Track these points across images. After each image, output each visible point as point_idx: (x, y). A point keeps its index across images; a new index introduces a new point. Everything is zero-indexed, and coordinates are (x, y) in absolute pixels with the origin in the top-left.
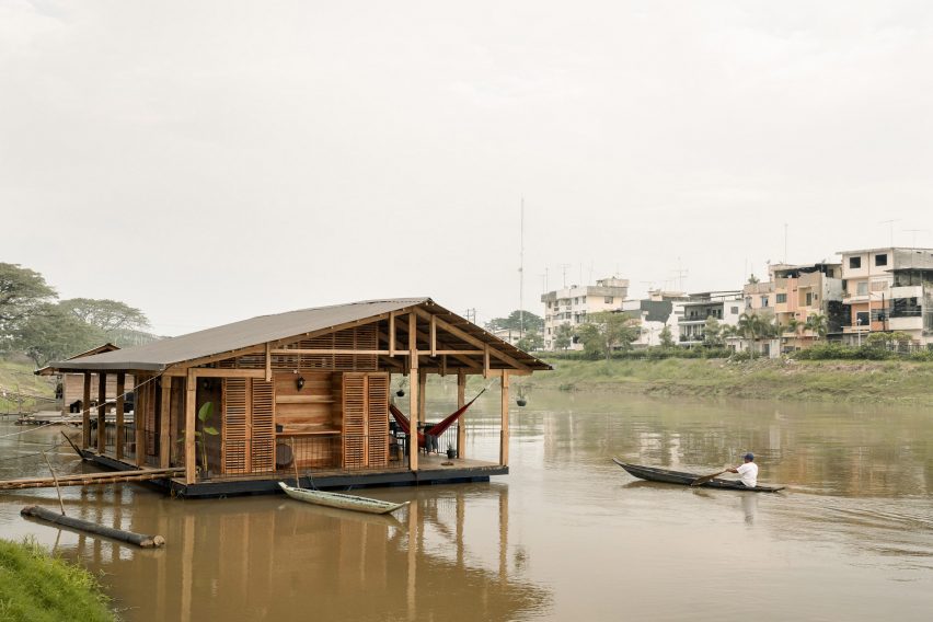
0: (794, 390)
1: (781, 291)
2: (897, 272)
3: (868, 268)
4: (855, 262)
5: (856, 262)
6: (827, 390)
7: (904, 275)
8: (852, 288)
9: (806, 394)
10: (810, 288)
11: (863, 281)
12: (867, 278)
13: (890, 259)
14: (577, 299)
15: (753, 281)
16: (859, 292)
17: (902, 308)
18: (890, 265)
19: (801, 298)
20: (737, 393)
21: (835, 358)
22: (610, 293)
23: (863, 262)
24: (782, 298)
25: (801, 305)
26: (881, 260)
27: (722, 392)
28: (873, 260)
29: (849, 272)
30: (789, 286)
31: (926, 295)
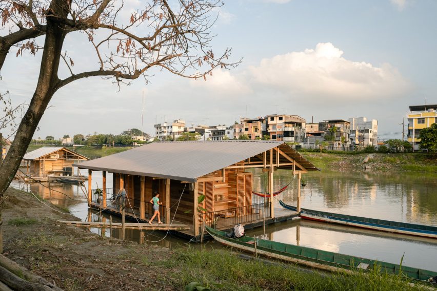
1: (246, 127)
2: (285, 123)
3: (276, 121)
4: (272, 119)
8: (270, 127)
10: (257, 126)
11: (274, 125)
12: (276, 124)
13: (284, 118)
14: (168, 127)
15: (236, 123)
16: (273, 128)
17: (287, 134)
18: (284, 120)
19: (253, 129)
22: (180, 125)
23: (275, 118)
24: (247, 129)
25: (253, 132)
26: (281, 118)
28: (278, 118)
29: (270, 122)
30: (249, 126)
31: (295, 130)
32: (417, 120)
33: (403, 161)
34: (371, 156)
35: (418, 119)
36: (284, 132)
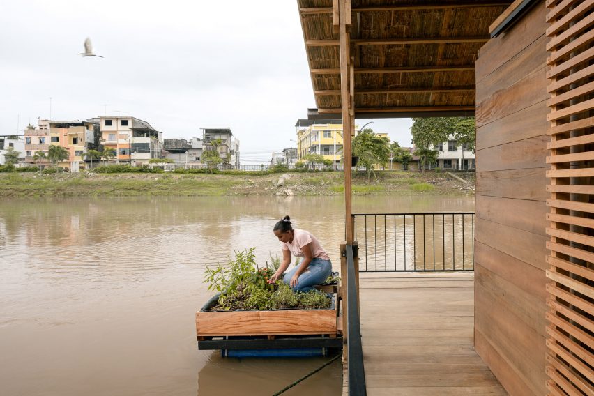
0: (107, 189)
1: (54, 135)
2: (134, 130)
3: (116, 126)
5: (109, 123)
6: (133, 189)
7: (138, 132)
8: (105, 137)
9: (118, 192)
10: (77, 134)
11: (113, 133)
12: (116, 132)
13: (130, 123)
16: (110, 139)
18: (130, 126)
19: (70, 140)
20: (62, 193)
21: (125, 172)
23: (114, 122)
24: (55, 139)
25: (70, 144)
26: (125, 123)
27: (49, 193)
28: (120, 122)
29: (104, 128)
30: (61, 133)
31: (151, 142)
32: (323, 133)
33: (328, 182)
34: (286, 176)
35: (325, 131)
36: (132, 144)
